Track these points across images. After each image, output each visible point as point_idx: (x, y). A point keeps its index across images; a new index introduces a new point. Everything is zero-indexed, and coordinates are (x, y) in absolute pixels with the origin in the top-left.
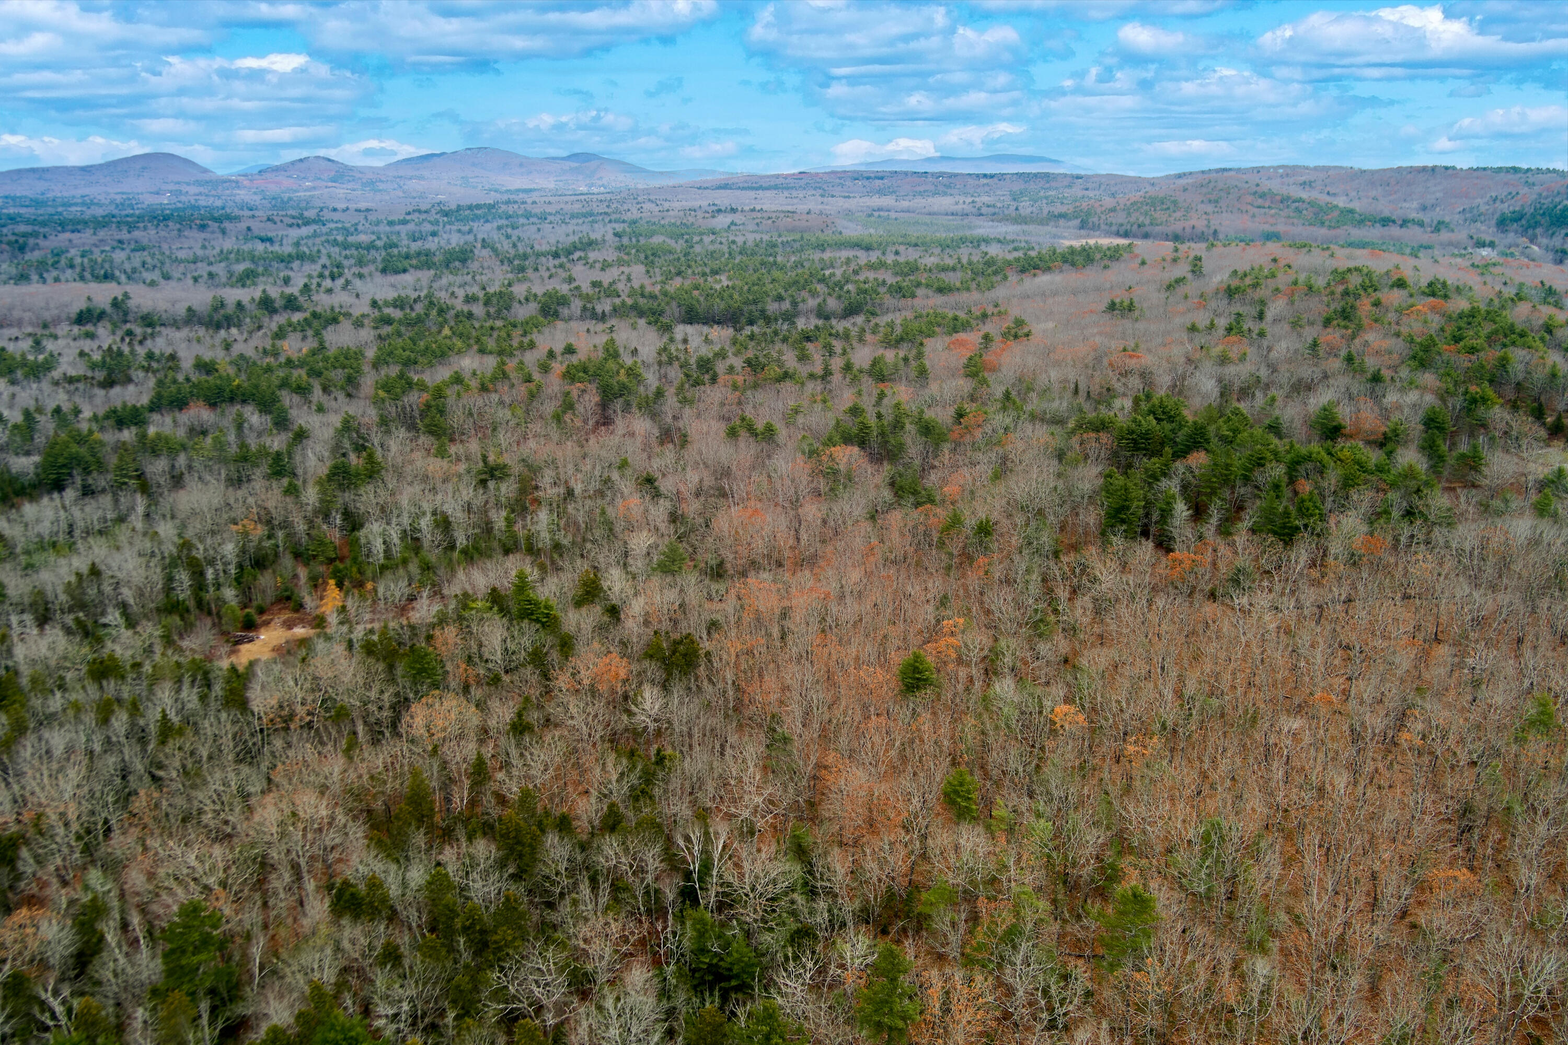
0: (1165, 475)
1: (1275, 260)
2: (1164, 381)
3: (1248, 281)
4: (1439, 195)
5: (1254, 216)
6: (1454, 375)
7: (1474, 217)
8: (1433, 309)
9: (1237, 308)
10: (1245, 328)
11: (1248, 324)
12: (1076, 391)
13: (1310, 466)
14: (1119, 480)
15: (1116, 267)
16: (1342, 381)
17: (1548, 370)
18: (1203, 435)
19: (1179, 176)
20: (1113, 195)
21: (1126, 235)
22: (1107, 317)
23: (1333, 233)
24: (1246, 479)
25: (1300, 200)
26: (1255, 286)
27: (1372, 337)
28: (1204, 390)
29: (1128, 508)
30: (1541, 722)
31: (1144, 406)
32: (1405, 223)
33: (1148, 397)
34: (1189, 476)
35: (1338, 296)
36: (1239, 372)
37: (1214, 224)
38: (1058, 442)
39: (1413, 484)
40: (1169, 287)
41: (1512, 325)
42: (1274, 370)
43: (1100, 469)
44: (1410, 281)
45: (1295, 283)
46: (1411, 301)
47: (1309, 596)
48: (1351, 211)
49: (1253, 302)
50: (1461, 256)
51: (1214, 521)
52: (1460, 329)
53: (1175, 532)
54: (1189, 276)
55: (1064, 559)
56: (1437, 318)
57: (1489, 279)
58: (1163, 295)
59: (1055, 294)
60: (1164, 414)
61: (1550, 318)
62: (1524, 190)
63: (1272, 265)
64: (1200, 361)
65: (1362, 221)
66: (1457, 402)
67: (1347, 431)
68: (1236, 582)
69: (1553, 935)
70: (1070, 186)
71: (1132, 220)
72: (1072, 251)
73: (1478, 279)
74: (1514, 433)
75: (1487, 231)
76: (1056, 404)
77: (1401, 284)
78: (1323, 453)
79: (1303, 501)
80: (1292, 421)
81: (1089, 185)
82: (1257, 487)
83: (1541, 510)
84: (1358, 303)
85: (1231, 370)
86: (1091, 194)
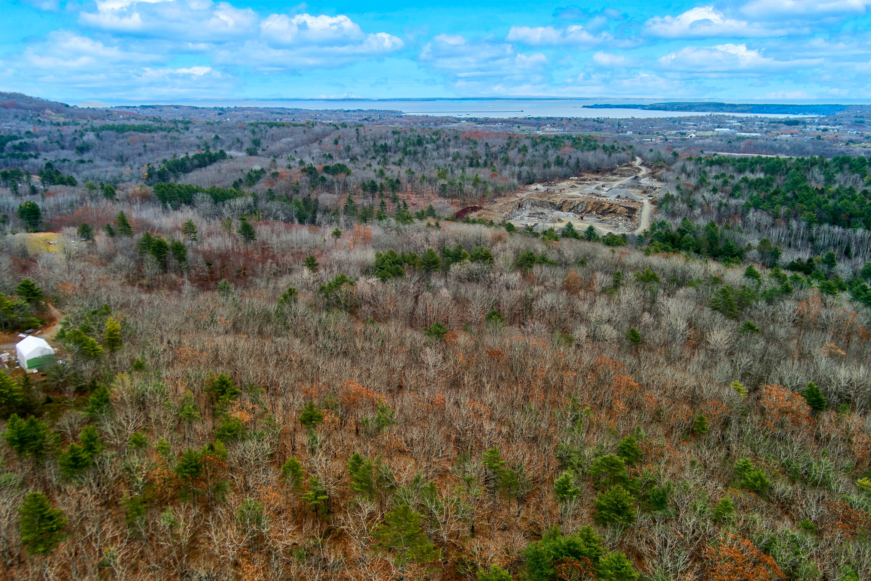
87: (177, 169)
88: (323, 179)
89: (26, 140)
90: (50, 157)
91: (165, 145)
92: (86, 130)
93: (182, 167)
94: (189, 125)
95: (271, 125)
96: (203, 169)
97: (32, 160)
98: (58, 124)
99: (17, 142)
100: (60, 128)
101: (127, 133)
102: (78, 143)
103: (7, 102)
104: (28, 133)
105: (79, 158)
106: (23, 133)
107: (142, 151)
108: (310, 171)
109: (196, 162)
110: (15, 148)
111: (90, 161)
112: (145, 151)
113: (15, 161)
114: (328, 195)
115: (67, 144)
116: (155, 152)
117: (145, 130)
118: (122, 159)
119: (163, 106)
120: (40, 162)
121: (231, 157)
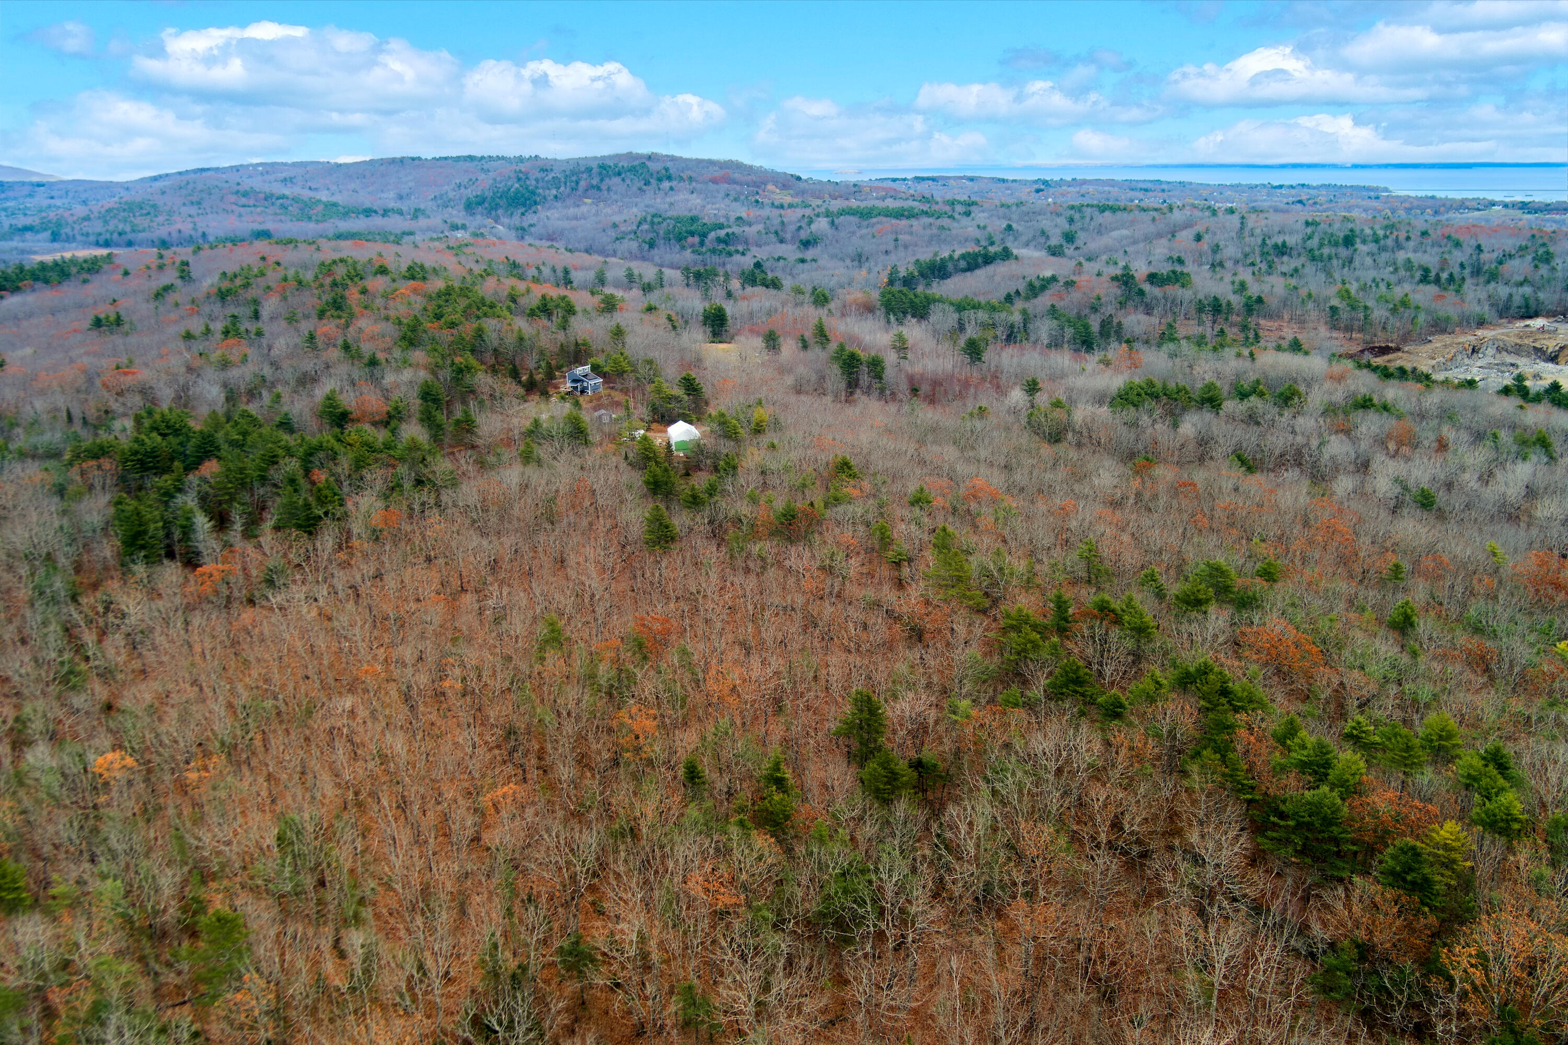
0: (180, 490)
1: (263, 259)
2: (166, 395)
3: (238, 282)
4: (412, 184)
5: (240, 216)
6: (440, 349)
7: (445, 203)
8: (415, 291)
9: (232, 310)
10: (242, 329)
11: (245, 325)
12: (70, 418)
13: (321, 455)
14: (131, 504)
15: (96, 280)
16: (343, 369)
17: (515, 335)
18: (212, 443)
19: (155, 179)
20: (85, 202)
21: (107, 244)
22: (95, 334)
23: (320, 227)
24: (263, 479)
25: (283, 197)
26: (246, 286)
27: (365, 323)
28: (210, 397)
29: (145, 532)
30: (555, 640)
31: (147, 423)
32: (386, 213)
33: (150, 413)
34: (206, 487)
35: (327, 288)
36: (242, 375)
37: (202, 226)
38: (55, 478)
39: (418, 455)
40: (158, 296)
41: (483, 299)
42: (275, 365)
43: (108, 497)
44: (391, 267)
45: (285, 279)
46: (395, 285)
47: (341, 579)
48: (335, 205)
49: (247, 303)
50: (439, 239)
51: (238, 527)
52: (439, 307)
53: (201, 547)
54: (179, 283)
55: (83, 600)
56: (419, 299)
57: (463, 259)
58: (152, 306)
59: (30, 315)
60: (168, 429)
61: (513, 288)
62: (482, 176)
63: (262, 264)
64: (200, 368)
65: (347, 213)
66: (446, 374)
67: (351, 417)
68: (270, 583)
69: (592, 815)
70: (31, 195)
71: (111, 227)
72: (43, 266)
73: (454, 259)
74: (497, 394)
75: (458, 215)
76: (47, 437)
77: (383, 271)
78: (333, 441)
79: (320, 490)
80: (301, 415)
81: (54, 193)
82: (275, 486)
83: (527, 458)
84: (347, 293)
85: (234, 373)
86: (58, 202)
87: (933, 273)
88: (1141, 293)
89: (735, 229)
90: (760, 254)
91: (926, 238)
92: (818, 216)
93: (939, 271)
94: (973, 208)
95: (1102, 209)
96: (968, 274)
97: (737, 258)
98: (782, 207)
99: (722, 233)
100: (782, 212)
101: (874, 220)
102: (803, 235)
103: (718, 174)
104: (739, 219)
105: (800, 256)
106: (732, 219)
107: (891, 246)
108: (1125, 280)
109: (963, 264)
110: (719, 240)
111: (814, 260)
112: (896, 247)
113: (716, 259)
114: (1143, 318)
115: (788, 236)
116: (910, 249)
117: (902, 215)
118: (860, 259)
119: (949, 178)
120: (747, 262)
121: (1016, 258)
